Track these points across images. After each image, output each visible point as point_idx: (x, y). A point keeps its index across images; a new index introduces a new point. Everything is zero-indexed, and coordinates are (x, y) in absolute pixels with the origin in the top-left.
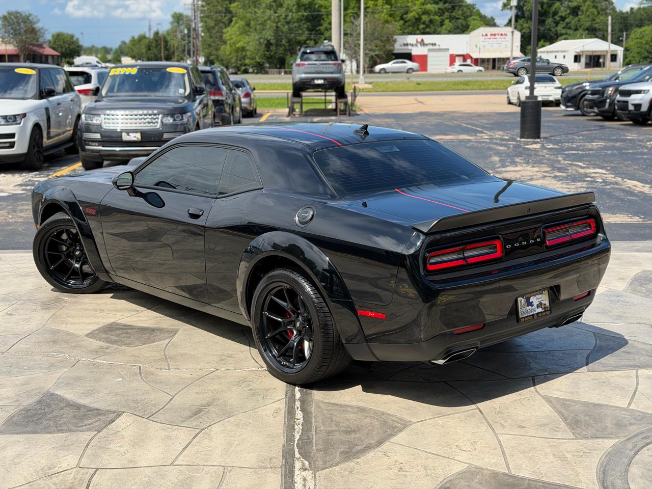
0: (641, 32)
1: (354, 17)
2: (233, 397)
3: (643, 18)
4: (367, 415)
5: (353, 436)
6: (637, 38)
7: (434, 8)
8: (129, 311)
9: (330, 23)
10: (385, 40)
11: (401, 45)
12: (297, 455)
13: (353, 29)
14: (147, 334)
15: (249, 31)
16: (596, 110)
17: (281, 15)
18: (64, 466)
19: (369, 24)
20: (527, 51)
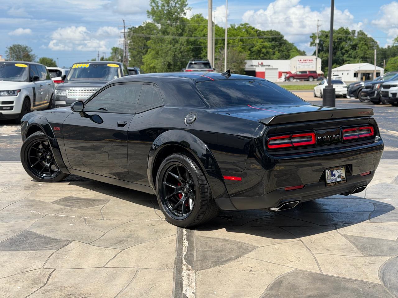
0: (394, 60)
1: (221, 49)
2: (143, 234)
3: (395, 52)
4: (229, 243)
5: (220, 253)
6: (392, 64)
7: (269, 44)
8: (80, 191)
9: (207, 53)
10: (240, 63)
11: (249, 66)
12: (184, 262)
13: (220, 56)
14: (90, 202)
15: (158, 57)
16: (369, 98)
17: (177, 48)
18: (34, 267)
19: (230, 53)
20: (325, 70)
